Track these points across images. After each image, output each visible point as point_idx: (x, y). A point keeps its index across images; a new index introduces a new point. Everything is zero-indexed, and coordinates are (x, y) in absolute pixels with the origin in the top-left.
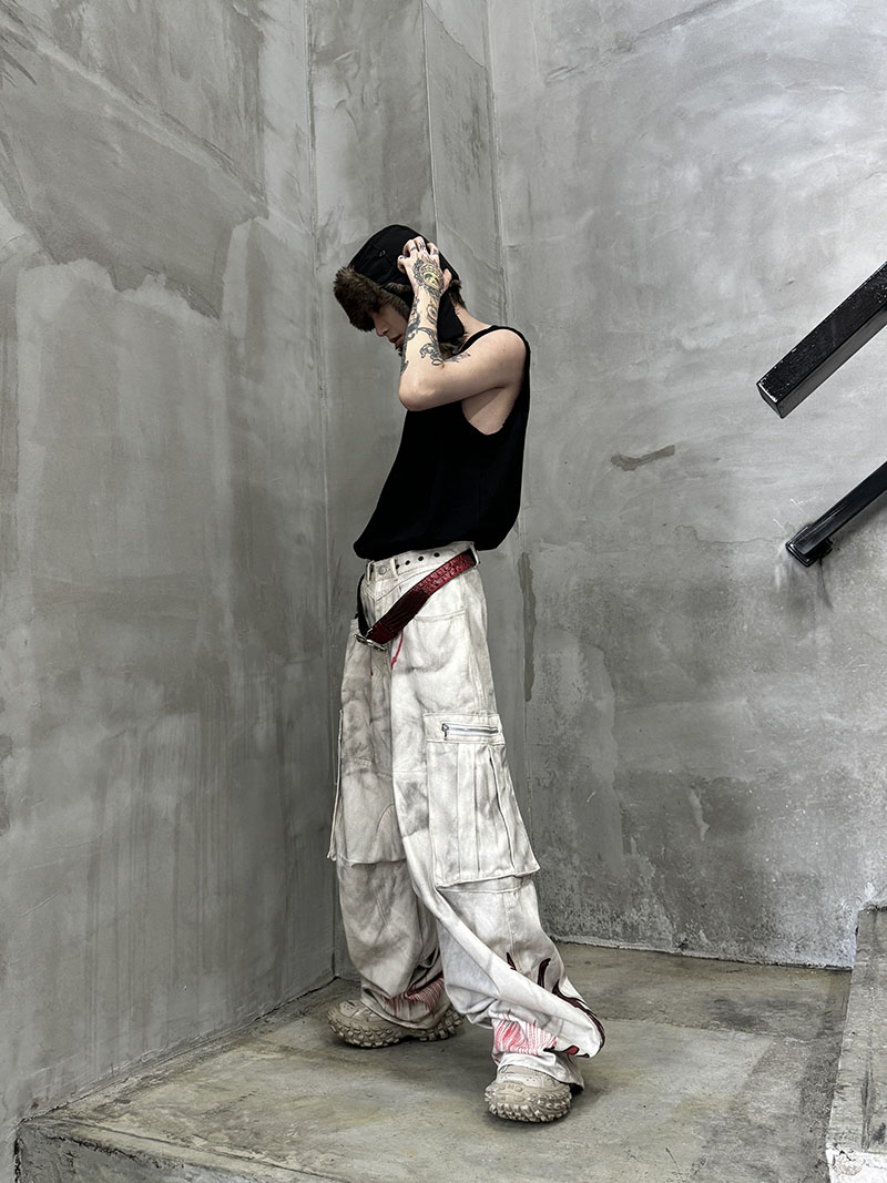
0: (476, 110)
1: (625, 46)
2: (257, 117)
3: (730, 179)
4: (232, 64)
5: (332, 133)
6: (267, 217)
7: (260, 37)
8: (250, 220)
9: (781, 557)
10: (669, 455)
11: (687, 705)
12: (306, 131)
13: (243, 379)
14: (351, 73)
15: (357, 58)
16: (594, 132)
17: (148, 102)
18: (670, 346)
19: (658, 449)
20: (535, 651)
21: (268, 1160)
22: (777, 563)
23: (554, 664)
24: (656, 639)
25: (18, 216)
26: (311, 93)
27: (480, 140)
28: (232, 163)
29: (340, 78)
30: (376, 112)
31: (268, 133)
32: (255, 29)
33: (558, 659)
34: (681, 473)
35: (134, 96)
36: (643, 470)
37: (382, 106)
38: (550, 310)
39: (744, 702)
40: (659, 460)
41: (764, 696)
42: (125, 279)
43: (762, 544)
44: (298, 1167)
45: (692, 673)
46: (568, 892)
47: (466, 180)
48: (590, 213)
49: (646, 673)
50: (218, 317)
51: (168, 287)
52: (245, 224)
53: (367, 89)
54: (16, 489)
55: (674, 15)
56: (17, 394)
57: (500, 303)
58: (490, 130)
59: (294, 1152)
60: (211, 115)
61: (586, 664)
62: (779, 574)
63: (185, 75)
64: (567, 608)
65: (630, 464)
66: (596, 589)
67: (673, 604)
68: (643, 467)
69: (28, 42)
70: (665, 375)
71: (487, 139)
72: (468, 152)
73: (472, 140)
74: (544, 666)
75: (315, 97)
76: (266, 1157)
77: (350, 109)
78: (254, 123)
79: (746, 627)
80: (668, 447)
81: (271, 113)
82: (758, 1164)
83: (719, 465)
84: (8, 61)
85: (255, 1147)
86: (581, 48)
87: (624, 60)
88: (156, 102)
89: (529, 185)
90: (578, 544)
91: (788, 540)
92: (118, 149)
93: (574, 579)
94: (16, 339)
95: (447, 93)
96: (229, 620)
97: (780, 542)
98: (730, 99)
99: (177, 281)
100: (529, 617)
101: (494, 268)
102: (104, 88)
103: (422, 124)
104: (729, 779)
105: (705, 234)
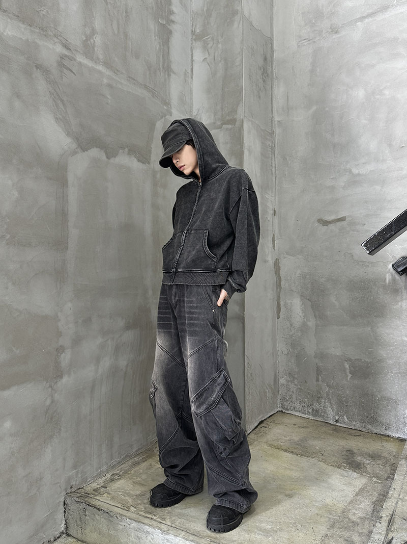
0: (265, 59)
1: (334, 30)
2: (168, 70)
3: (378, 97)
4: (158, 48)
5: (200, 73)
6: (171, 115)
7: (170, 32)
8: (164, 118)
9: (389, 270)
10: (343, 220)
11: (345, 327)
12: (189, 71)
13: (158, 188)
14: (210, 46)
15: (213, 39)
16: (318, 70)
17: (122, 73)
18: (347, 172)
19: (339, 217)
20: (281, 299)
21: (158, 519)
22: (388, 273)
23: (289, 304)
24: (333, 299)
25: (68, 134)
26: (192, 54)
27: (266, 73)
28: (156, 93)
29: (205, 48)
30: (220, 64)
31: (173, 75)
32: (169, 28)
33: (291, 303)
34: (348, 229)
35: (116, 71)
36: (332, 226)
37: (223, 62)
38: (294, 151)
39: (369, 329)
40: (339, 222)
41: (378, 327)
42: (111, 153)
43: (382, 264)
44: (170, 525)
45: (348, 315)
46: (291, 393)
47: (259, 94)
48: (314, 108)
49: (329, 313)
50: (149, 163)
51: (129, 154)
52: (161, 120)
53: (216, 54)
54: (67, 248)
55: (358, 17)
56: (68, 210)
57: (272, 147)
58: (272, 67)
59: (168, 517)
60: (148, 73)
61: (303, 306)
62: (388, 278)
63: (137, 57)
64: (295, 284)
65: (326, 223)
66: (308, 277)
67: (341, 286)
69: (73, 58)
70: (344, 185)
71: (270, 71)
72: (261, 81)
73: (263, 74)
74: (285, 305)
75: (194, 54)
76: (158, 518)
77: (209, 62)
78: (167, 73)
79: (372, 298)
80: (343, 217)
81: (174, 67)
82: (349, 539)
83: (366, 227)
84: (65, 68)
85: (154, 513)
86: (315, 30)
87: (334, 37)
88: (124, 72)
89: (288, 93)
90: (300, 257)
91: (393, 263)
92: (109, 97)
93: (299, 272)
94: (67, 187)
95: (252, 54)
96: (150, 292)
97: (389, 264)
98: (381, 59)
99: (133, 151)
100: (278, 285)
101: (270, 132)
102: (103, 71)
103: (240, 72)
104: (361, 360)
105: (364, 121)
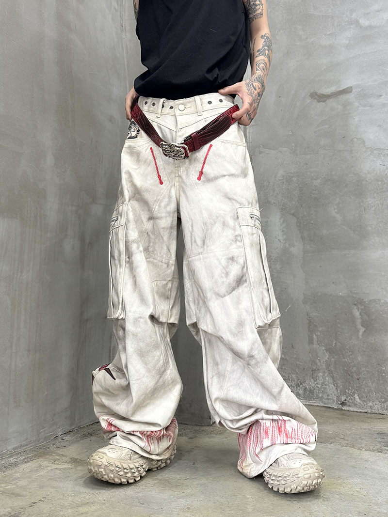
10: (348, 93)
19: (341, 89)
34: (356, 104)
36: (331, 102)
40: (342, 96)
65: (323, 98)
67: (346, 190)
68: (331, 100)
70: (348, 42)
80: (348, 88)
90: (285, 149)
93: (281, 172)
